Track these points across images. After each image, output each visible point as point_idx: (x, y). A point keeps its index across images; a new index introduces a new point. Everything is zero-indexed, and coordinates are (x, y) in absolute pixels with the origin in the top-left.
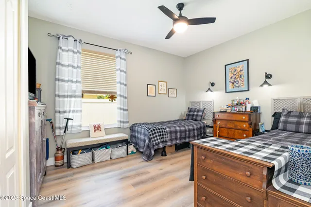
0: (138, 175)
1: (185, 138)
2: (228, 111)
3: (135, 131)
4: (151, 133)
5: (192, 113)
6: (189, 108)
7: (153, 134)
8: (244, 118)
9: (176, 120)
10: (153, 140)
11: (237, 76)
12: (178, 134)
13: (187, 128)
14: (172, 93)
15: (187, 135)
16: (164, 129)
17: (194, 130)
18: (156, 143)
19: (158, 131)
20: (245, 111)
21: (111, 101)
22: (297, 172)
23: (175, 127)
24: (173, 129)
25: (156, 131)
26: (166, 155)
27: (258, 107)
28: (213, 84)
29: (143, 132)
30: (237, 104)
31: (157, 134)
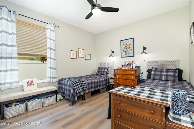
0: (66, 117)
1: (97, 87)
2: (123, 69)
3: (62, 84)
4: (75, 85)
5: (100, 70)
6: (98, 67)
7: (76, 86)
8: (132, 73)
9: (90, 75)
10: (76, 90)
11: (128, 47)
12: (93, 84)
13: (98, 80)
14: (88, 57)
15: (99, 85)
16: (84, 81)
17: (103, 81)
18: (78, 92)
19: (80, 83)
20: (132, 69)
21: (42, 62)
22: (178, 107)
23: (91, 80)
24: (90, 81)
25: (78, 83)
26: (85, 100)
27: (139, 66)
28: (113, 52)
29: (68, 84)
30: (128, 64)
31: (79, 86)
